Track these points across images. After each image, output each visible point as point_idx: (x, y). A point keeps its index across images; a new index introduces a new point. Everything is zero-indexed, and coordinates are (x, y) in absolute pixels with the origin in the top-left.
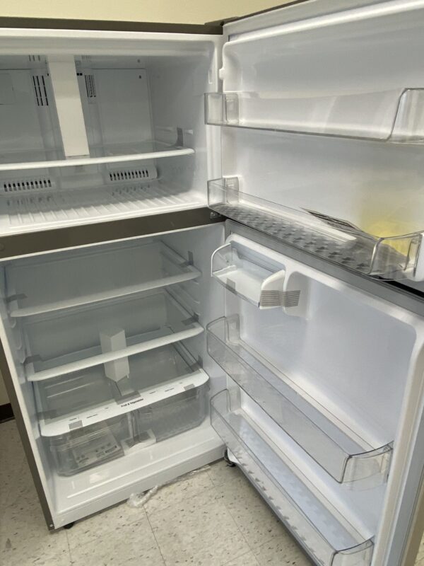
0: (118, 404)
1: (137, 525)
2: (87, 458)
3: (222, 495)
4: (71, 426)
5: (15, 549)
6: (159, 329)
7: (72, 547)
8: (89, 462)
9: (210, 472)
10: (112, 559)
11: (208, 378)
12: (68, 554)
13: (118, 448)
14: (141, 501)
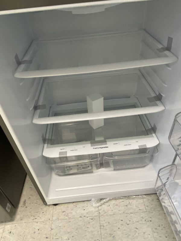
0: (92, 146)
1: (92, 219)
2: (71, 169)
3: (150, 219)
4: (60, 153)
5: (26, 207)
6: (129, 97)
7: (54, 218)
8: (72, 172)
9: (145, 200)
10: (73, 237)
11: (158, 142)
12: (51, 222)
13: (90, 168)
14: (98, 205)
